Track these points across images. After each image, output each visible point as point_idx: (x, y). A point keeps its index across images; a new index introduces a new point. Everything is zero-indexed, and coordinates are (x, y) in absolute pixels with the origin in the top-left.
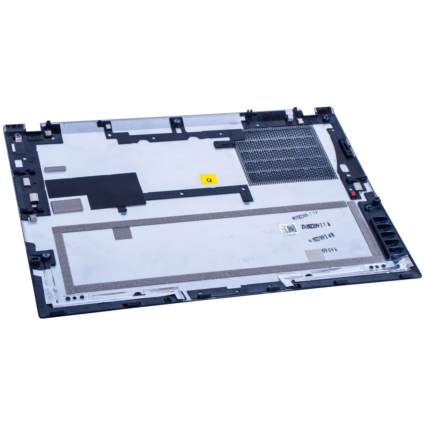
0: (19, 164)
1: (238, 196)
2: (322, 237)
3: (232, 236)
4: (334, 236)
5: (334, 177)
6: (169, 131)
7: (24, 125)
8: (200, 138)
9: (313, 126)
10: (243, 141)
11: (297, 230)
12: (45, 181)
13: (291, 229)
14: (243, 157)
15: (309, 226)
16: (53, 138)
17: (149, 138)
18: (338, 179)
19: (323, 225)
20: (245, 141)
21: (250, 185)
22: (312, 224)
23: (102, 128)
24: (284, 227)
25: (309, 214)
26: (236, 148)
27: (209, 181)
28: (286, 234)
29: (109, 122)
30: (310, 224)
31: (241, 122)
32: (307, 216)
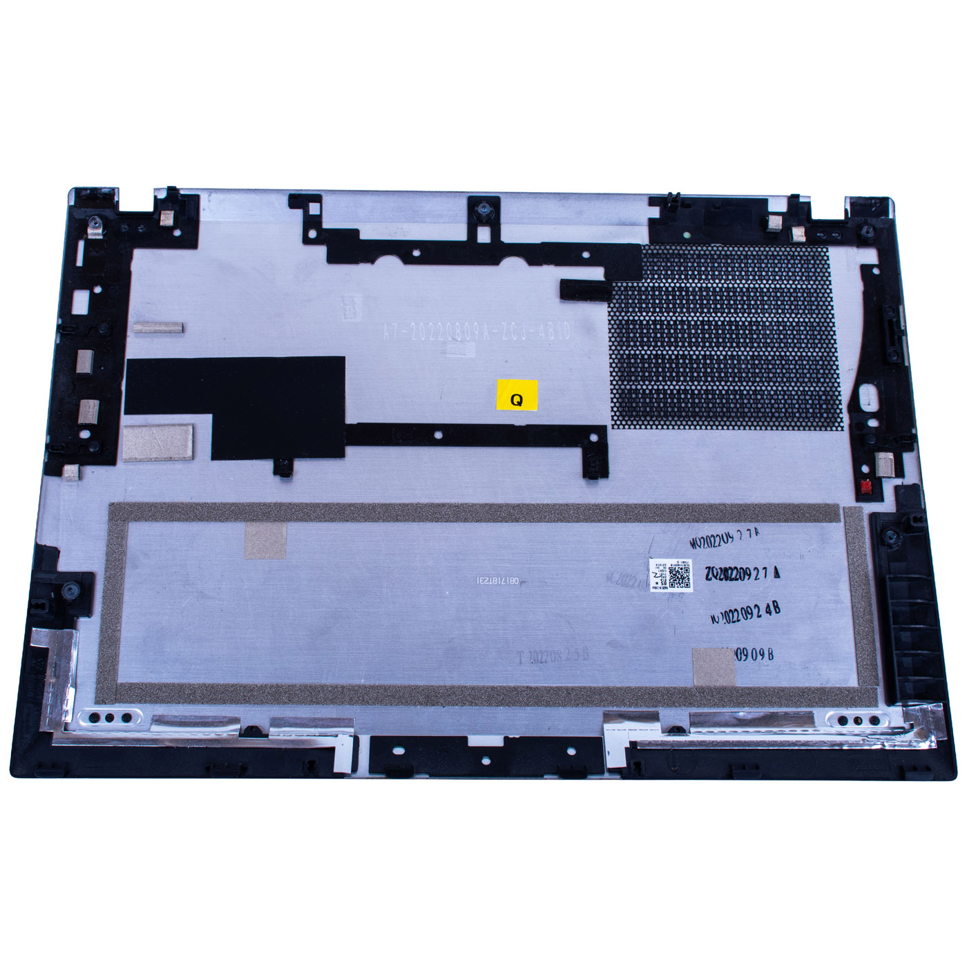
0: (81, 303)
1: (573, 457)
2: (747, 612)
3: (524, 582)
4: (779, 612)
5: (833, 423)
6: (458, 233)
7: (116, 191)
8: (531, 262)
9: (827, 251)
10: (635, 284)
11: (691, 581)
12: (128, 360)
13: (678, 576)
14: (622, 333)
15: (726, 574)
16: (177, 233)
17: (404, 251)
18: (842, 430)
19: (762, 573)
20: (641, 285)
21: (616, 427)
22: (736, 568)
23: (299, 213)
24: (661, 568)
25: (736, 535)
26: (612, 305)
27: (515, 402)
28: (662, 591)
29: (317, 198)
30: (730, 568)
31: (645, 222)
32: (730, 540)
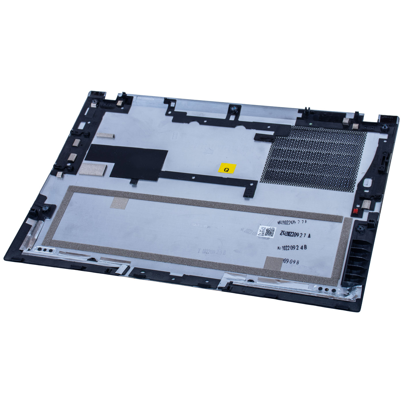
0: (82, 126)
1: (242, 190)
2: (293, 247)
3: (209, 227)
4: (306, 249)
5: (350, 189)
6: (224, 116)
7: (105, 93)
8: (247, 128)
9: (367, 133)
10: (285, 138)
11: (274, 234)
12: (92, 144)
13: (269, 232)
14: (273, 152)
15: (289, 234)
16: (122, 108)
17: (201, 121)
18: (353, 192)
19: (303, 235)
20: (287, 138)
21: (261, 182)
22: (293, 232)
23: (167, 105)
24: (264, 229)
25: (297, 222)
26: (273, 144)
27: (226, 170)
28: (261, 236)
29: (174, 101)
30: (291, 232)
31: (296, 118)
32: (294, 223)
